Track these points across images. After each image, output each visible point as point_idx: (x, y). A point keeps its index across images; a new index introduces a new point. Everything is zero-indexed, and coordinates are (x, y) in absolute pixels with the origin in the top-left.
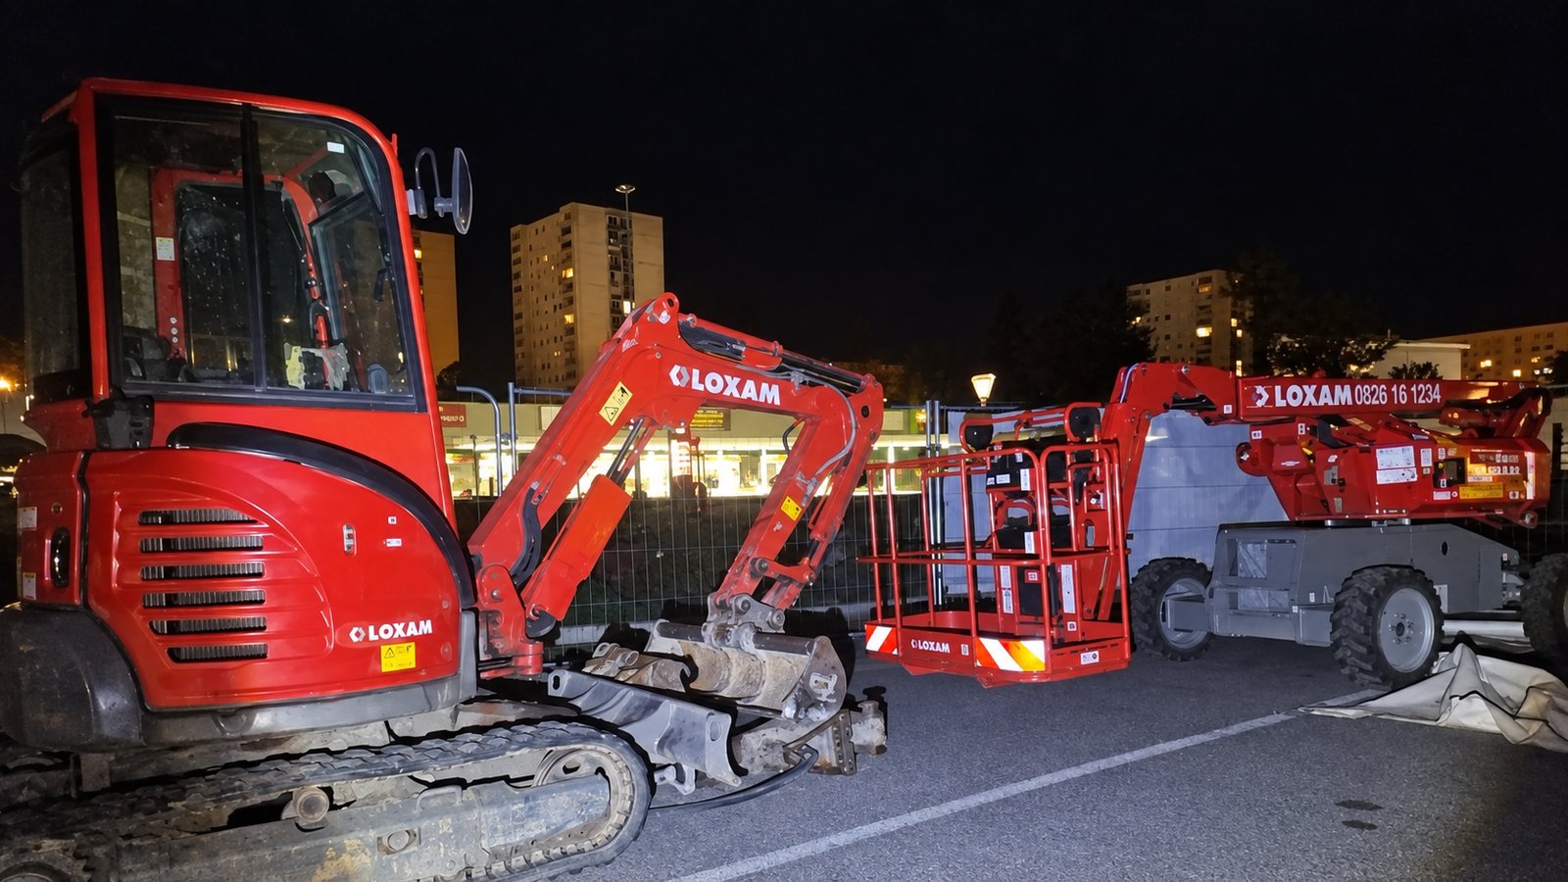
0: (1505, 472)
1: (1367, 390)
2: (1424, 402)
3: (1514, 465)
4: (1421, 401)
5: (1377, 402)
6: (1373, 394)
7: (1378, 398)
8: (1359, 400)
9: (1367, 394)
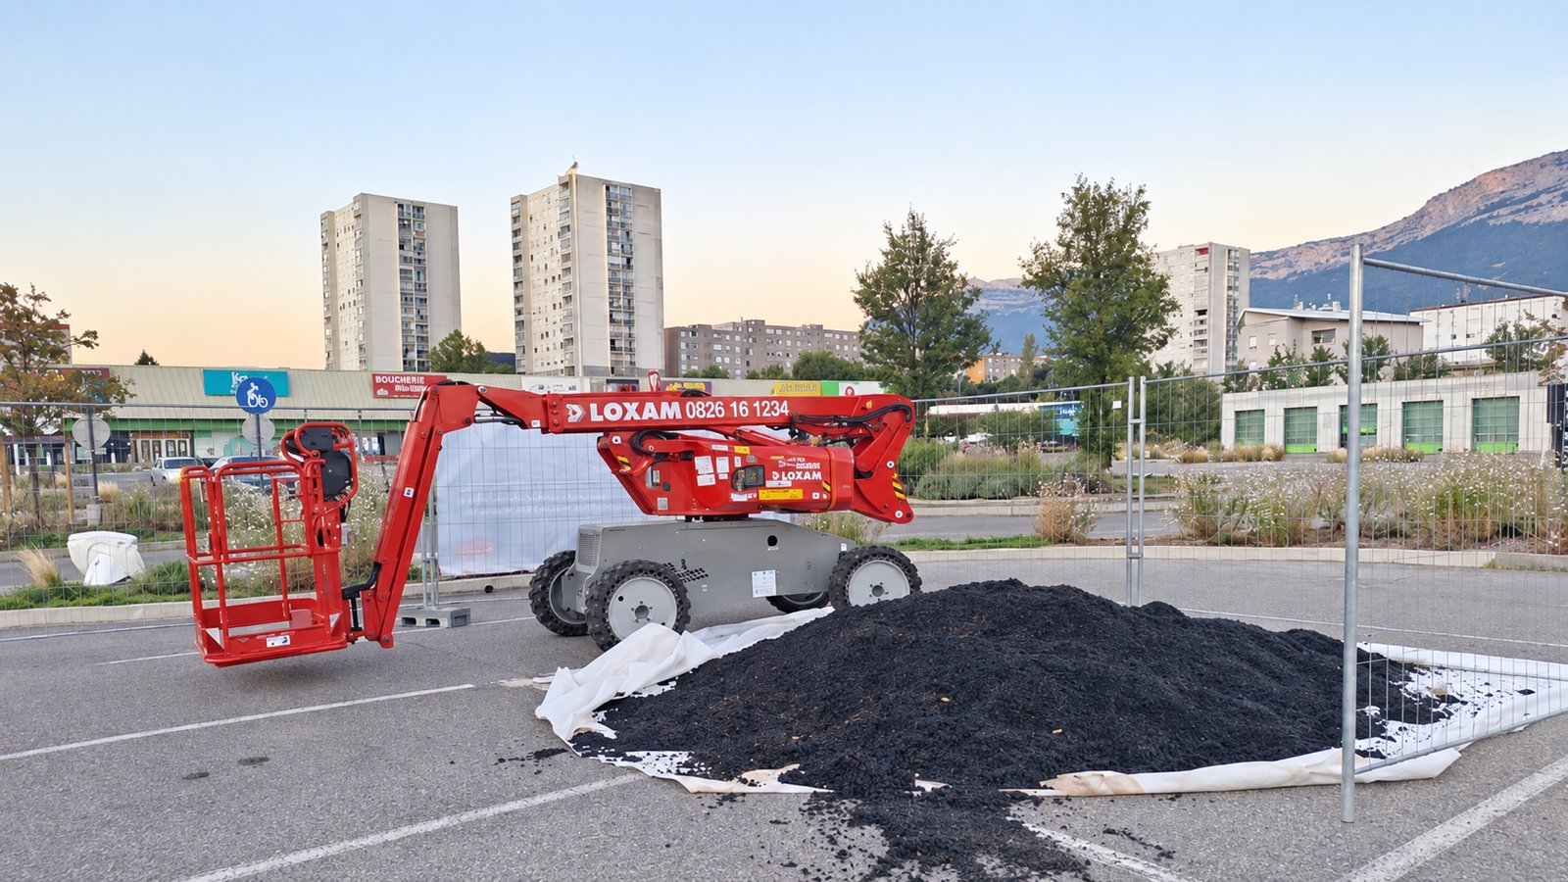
0: (799, 477)
1: (700, 406)
2: (769, 415)
3: (817, 470)
4: (765, 414)
5: (713, 416)
6: (707, 410)
7: (714, 412)
8: (691, 414)
9: (702, 409)
